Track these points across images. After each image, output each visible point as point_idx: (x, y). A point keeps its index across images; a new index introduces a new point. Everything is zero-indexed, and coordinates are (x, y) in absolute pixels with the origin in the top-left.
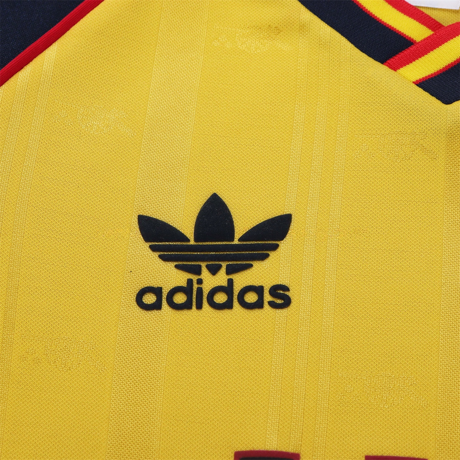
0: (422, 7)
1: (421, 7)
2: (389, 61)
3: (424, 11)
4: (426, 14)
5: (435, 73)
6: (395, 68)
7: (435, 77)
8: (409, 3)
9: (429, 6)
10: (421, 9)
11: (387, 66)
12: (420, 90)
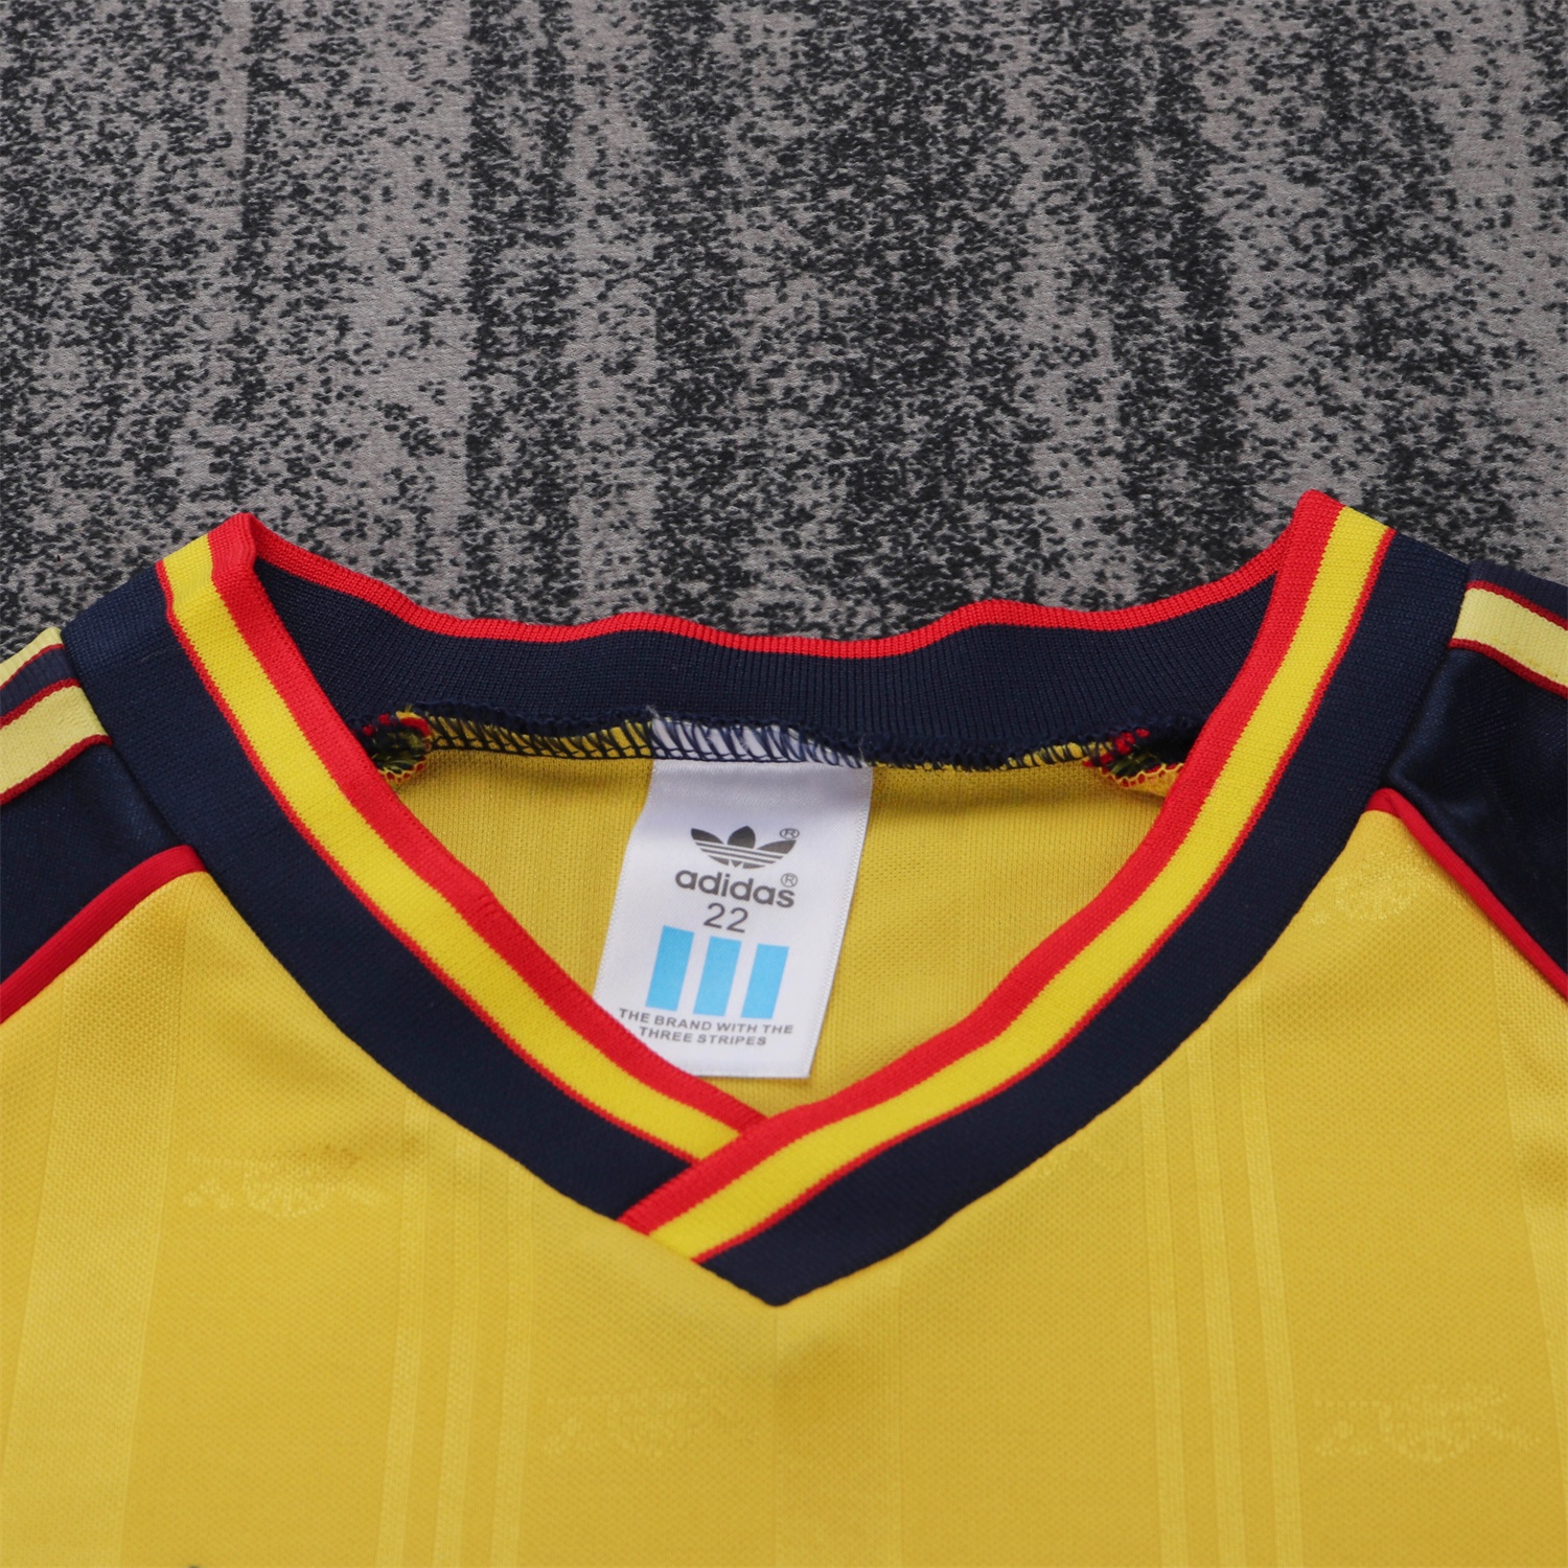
0: (716, 1078)
1: (712, 1078)
2: (630, 1213)
3: (723, 1087)
4: (723, 1094)
5: (746, 1234)
6: (645, 1227)
7: (746, 1243)
8: (682, 1068)
9: (734, 1074)
10: (714, 1083)
11: (626, 1223)
12: (709, 1278)
